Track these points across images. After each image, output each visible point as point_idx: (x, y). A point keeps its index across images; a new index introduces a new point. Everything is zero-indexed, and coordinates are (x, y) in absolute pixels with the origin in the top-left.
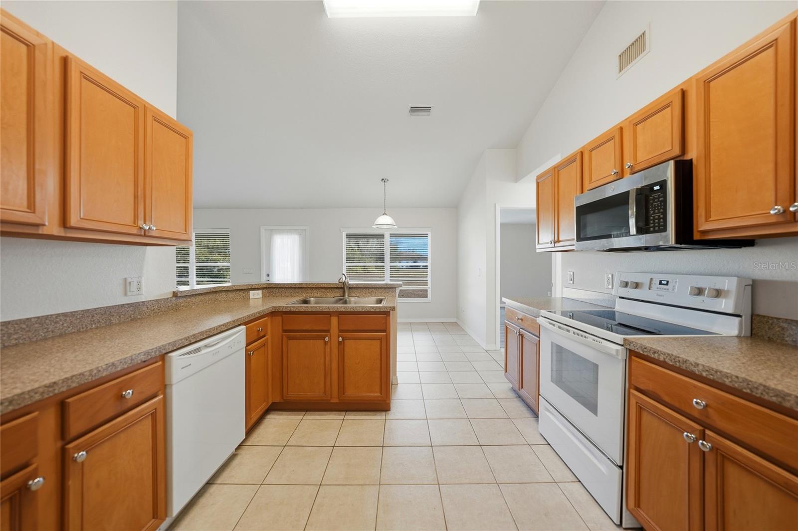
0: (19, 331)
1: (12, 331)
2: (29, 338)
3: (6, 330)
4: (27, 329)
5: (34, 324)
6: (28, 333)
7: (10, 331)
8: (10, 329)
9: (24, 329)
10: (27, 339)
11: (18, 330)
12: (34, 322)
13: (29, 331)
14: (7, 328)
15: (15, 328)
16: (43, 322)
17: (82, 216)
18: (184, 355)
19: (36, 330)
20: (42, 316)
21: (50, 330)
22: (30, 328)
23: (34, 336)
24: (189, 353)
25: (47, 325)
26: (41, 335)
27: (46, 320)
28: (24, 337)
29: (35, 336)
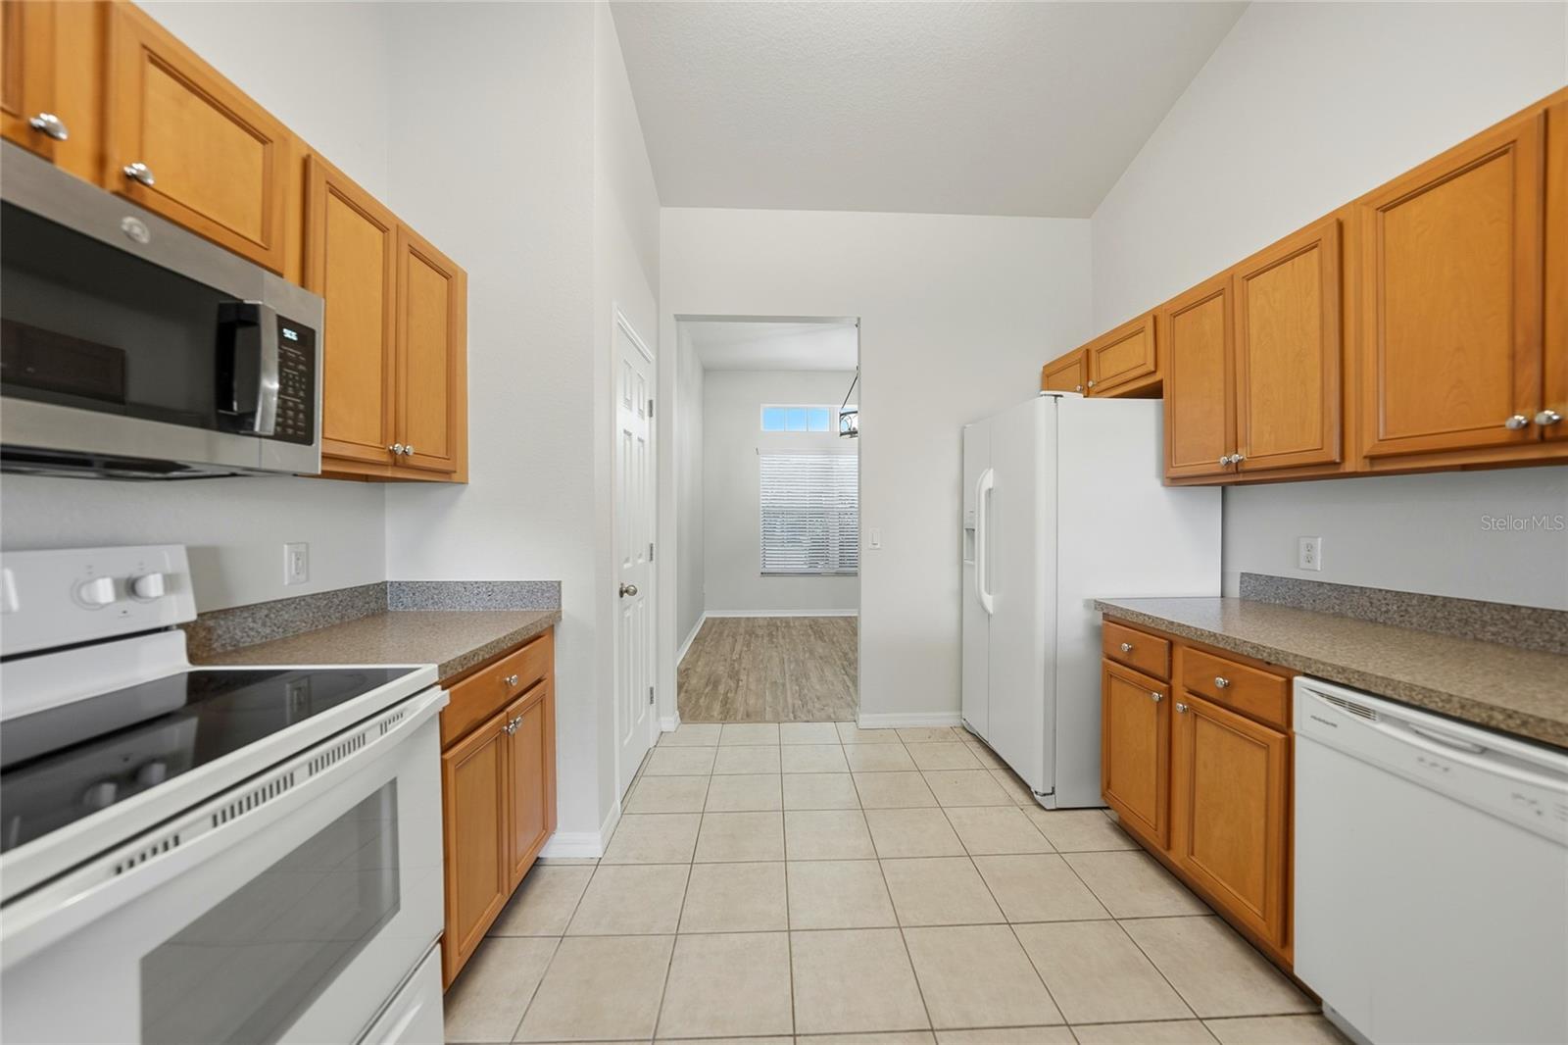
0: (1498, 622)
1: (1487, 618)
2: (1514, 639)
3: (1479, 615)
4: (1513, 624)
5: (1524, 619)
6: (1513, 631)
7: (1485, 618)
8: (1486, 615)
9: (1507, 622)
10: (1510, 640)
11: (1498, 620)
12: (1526, 616)
13: (1515, 628)
14: (1481, 611)
15: (1492, 615)
16: (1543, 620)
17: (1381, 437)
18: (1322, 695)
19: (1527, 631)
20: (1542, 610)
21: (1556, 639)
22: (1517, 623)
23: (1523, 638)
24: (1330, 698)
25: (1552, 628)
26: (1538, 643)
27: (1550, 618)
28: (1506, 634)
29: (1526, 640)
